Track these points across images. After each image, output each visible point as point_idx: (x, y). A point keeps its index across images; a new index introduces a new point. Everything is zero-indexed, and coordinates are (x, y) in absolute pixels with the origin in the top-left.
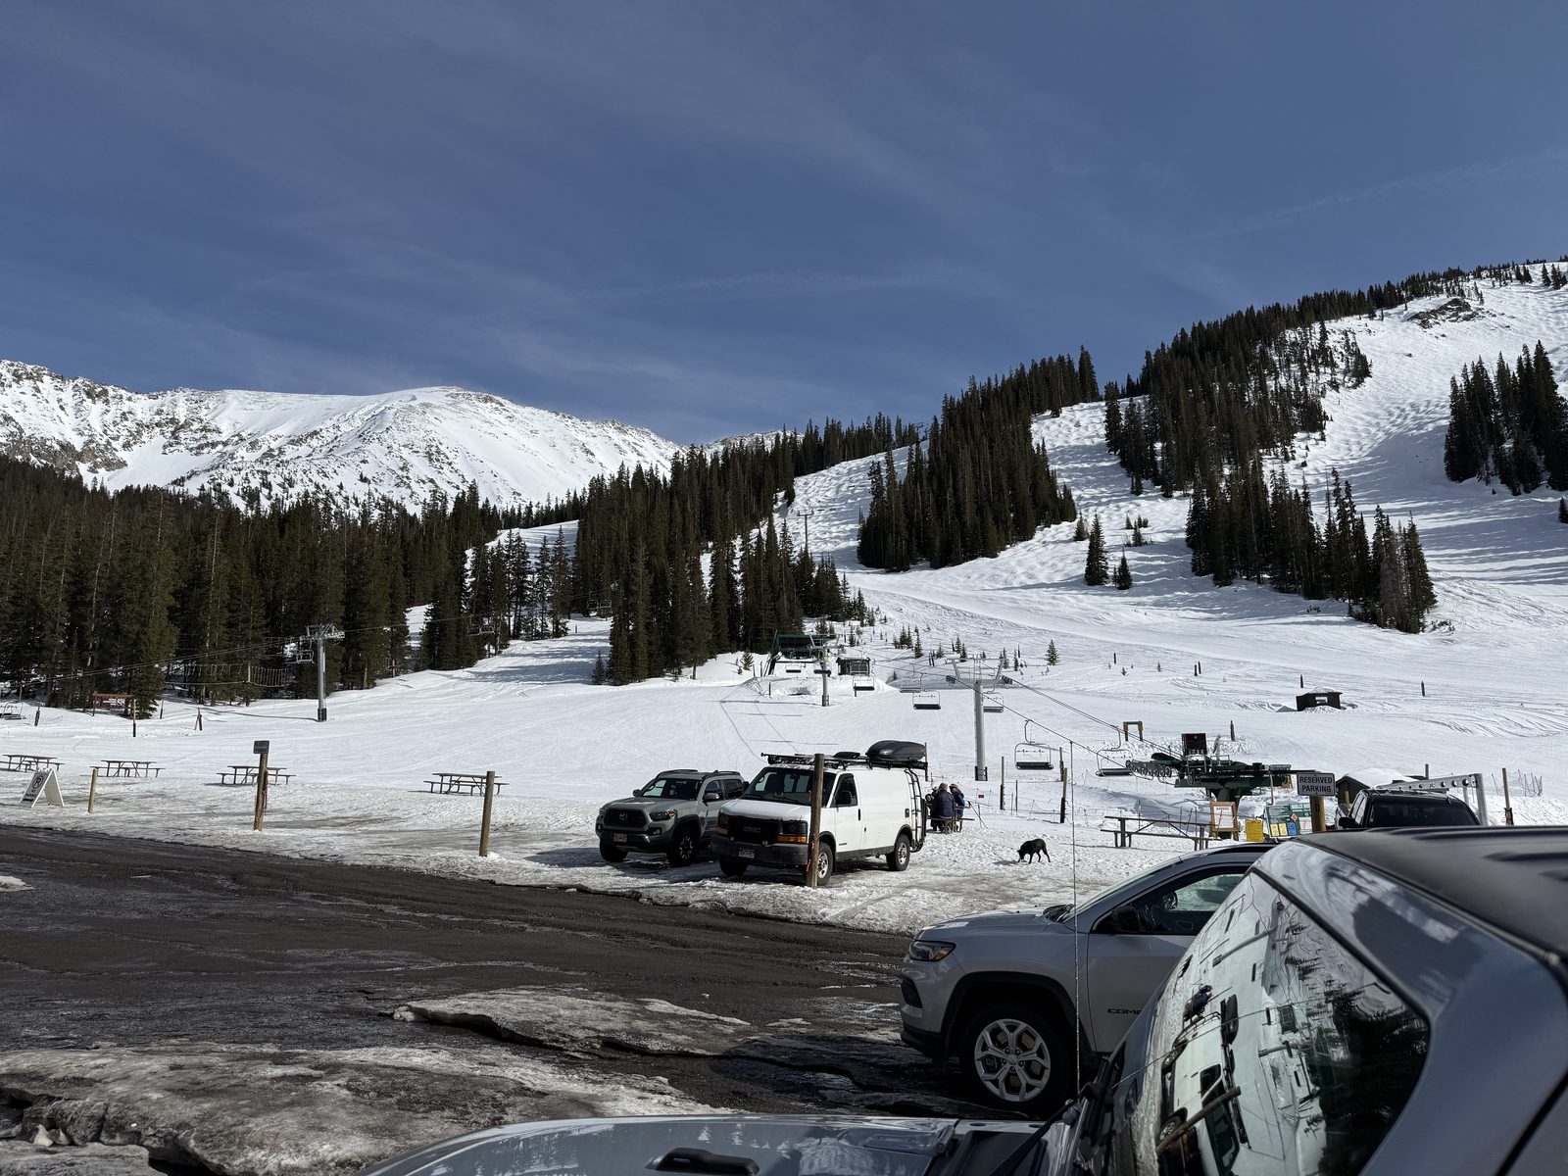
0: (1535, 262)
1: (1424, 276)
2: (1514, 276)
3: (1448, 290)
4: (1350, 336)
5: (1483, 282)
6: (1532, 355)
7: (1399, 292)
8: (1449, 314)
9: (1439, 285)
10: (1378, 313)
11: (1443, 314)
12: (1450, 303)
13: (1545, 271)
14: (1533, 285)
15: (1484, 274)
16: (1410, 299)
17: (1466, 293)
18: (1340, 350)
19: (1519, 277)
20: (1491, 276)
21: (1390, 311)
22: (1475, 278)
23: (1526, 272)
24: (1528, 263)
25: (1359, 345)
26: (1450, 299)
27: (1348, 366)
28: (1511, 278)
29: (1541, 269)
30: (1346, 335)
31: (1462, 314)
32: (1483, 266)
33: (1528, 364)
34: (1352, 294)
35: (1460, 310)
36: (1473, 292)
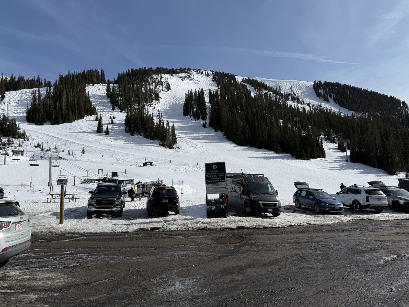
0: (204, 70)
1: (183, 68)
2: (200, 72)
3: (188, 73)
4: (167, 79)
5: (194, 72)
6: (201, 90)
7: (178, 71)
8: (187, 78)
9: (186, 71)
10: (173, 75)
11: (186, 78)
12: (188, 76)
13: (206, 72)
14: (203, 75)
15: (195, 70)
16: (180, 73)
17: (191, 74)
18: (164, 82)
19: (201, 73)
20: (196, 71)
21: (176, 75)
22: (193, 71)
23: (203, 72)
24: (203, 70)
25: (169, 82)
26: (188, 75)
27: (166, 86)
28: (200, 73)
29: (205, 72)
30: (166, 79)
31: (190, 79)
32: (195, 69)
33: (200, 92)
34: (168, 69)
35: (189, 78)
36: (192, 74)
